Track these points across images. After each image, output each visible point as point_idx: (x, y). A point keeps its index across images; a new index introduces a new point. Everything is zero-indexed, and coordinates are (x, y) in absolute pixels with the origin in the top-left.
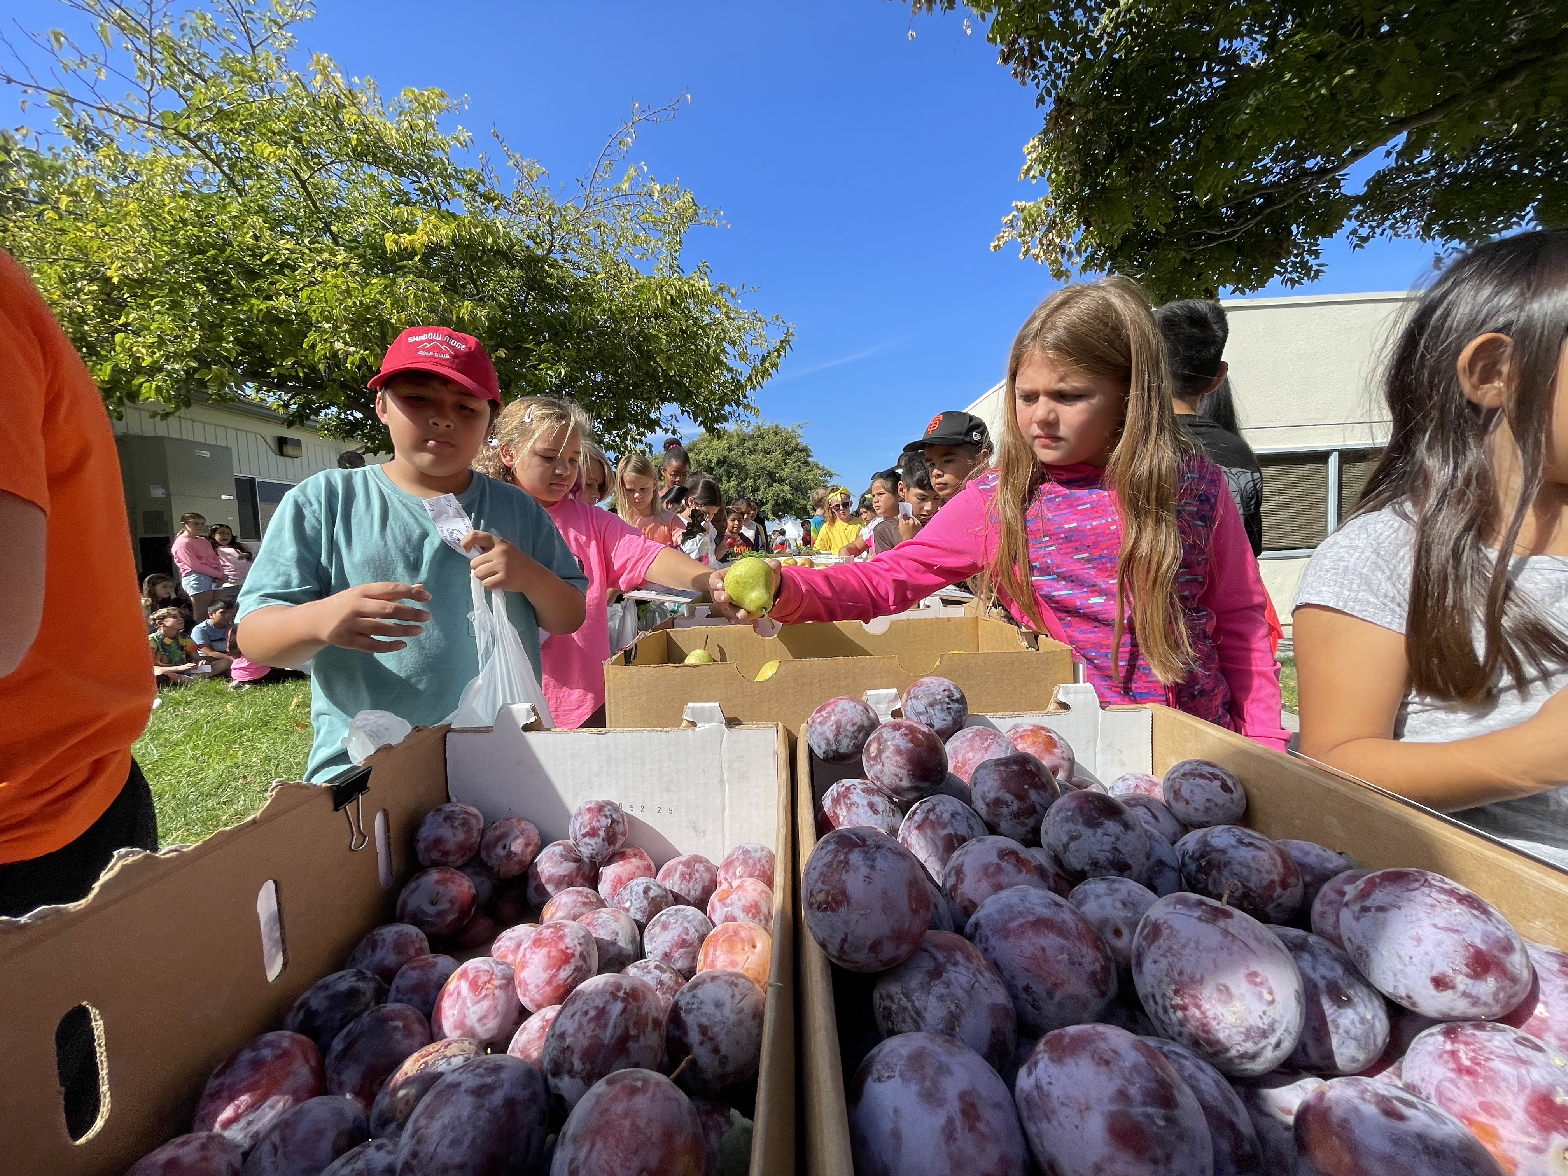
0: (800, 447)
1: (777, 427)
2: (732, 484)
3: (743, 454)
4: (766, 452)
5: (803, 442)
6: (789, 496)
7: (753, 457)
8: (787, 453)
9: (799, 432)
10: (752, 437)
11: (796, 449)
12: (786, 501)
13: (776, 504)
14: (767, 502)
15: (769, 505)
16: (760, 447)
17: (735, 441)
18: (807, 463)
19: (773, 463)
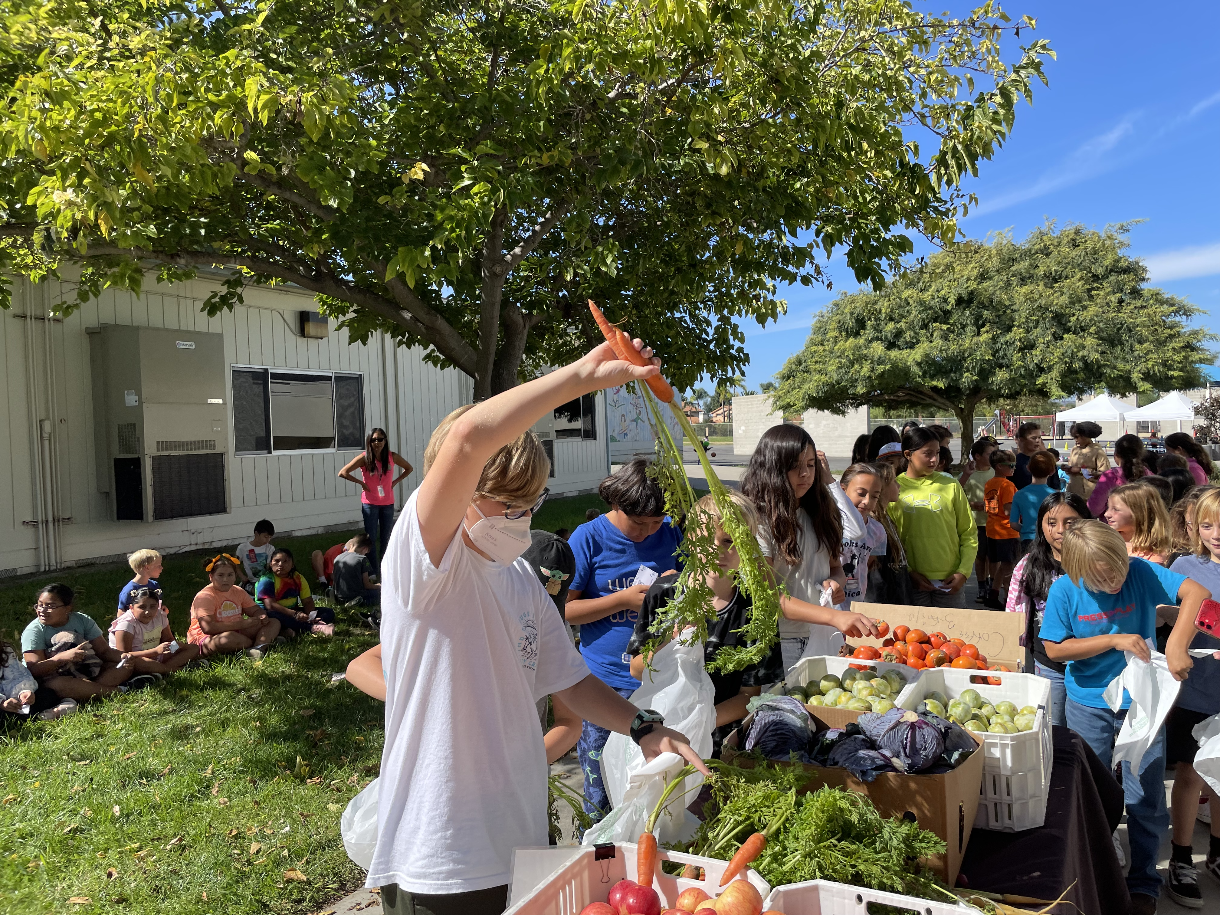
0: (1123, 264)
1: (1077, 232)
2: (984, 337)
3: (1008, 284)
4: (1052, 279)
5: (1128, 256)
6: (1094, 356)
7: (1024, 289)
8: (1096, 278)
9: (1121, 237)
10: (1027, 254)
11: (1116, 269)
12: (1088, 366)
13: (1069, 372)
14: (1050, 368)
15: (1055, 373)
16: (1041, 271)
17: (994, 263)
18: (1136, 293)
19: (1065, 299)
